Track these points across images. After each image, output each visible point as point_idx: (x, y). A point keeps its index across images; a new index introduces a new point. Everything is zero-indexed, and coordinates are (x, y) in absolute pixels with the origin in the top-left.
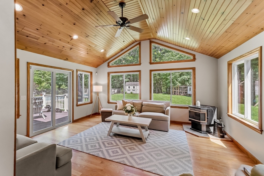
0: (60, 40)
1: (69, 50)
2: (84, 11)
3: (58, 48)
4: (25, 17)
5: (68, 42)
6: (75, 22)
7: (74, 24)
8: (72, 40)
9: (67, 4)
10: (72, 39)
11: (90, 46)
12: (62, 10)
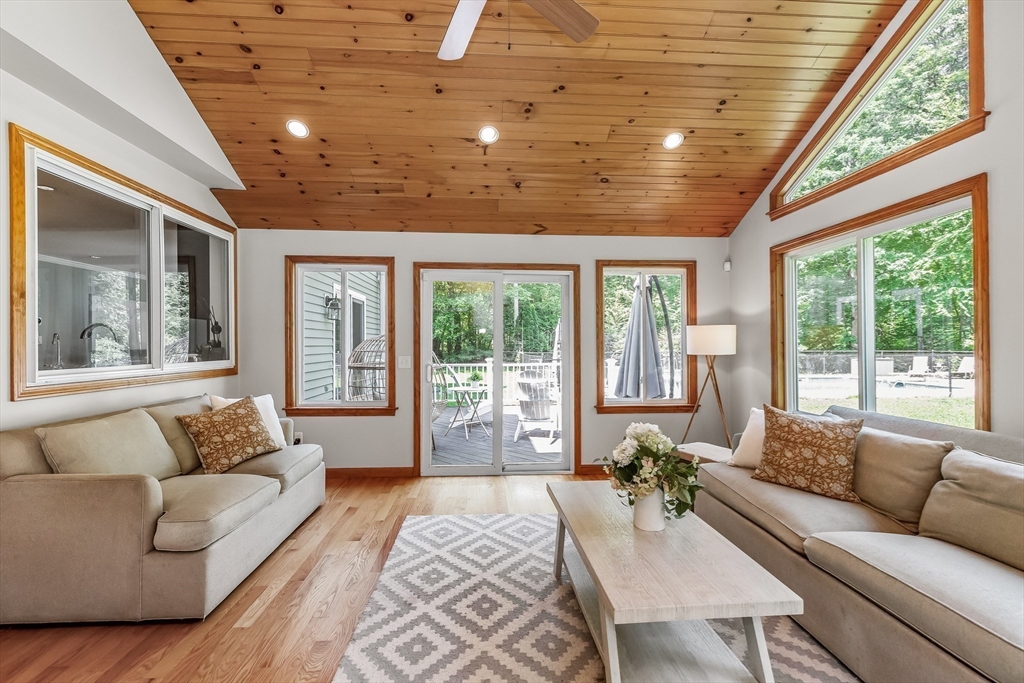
0: (454, 168)
1: (516, 191)
2: (415, 22)
3: (473, 197)
4: (325, 144)
5: (485, 165)
6: (434, 80)
7: (439, 91)
8: (488, 150)
9: (356, 41)
10: (485, 147)
11: (582, 147)
12: (367, 71)
